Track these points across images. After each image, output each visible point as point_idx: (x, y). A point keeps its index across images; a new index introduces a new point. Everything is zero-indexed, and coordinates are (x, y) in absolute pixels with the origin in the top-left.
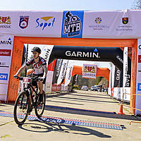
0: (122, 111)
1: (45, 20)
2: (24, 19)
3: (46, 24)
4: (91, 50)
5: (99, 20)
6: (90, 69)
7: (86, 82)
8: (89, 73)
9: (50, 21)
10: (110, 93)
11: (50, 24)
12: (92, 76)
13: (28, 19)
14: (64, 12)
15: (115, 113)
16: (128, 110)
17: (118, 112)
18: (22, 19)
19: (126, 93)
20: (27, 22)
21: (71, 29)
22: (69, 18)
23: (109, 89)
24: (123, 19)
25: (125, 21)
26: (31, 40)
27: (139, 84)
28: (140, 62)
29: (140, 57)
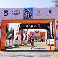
0: (51, 49)
1: (16, 12)
5: (39, 11)
7: (36, 38)
8: (37, 34)
9: (18, 12)
10: (46, 42)
12: (38, 35)
14: (24, 8)
15: (48, 50)
16: (53, 48)
17: (49, 49)
19: (52, 41)
20: (8, 13)
22: (26, 11)
24: (49, 11)
27: (57, 37)
28: (57, 28)
29: (57, 26)
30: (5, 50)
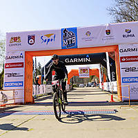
0: (112, 99)
1: (48, 37)
2: (31, 37)
3: (49, 40)
4: (84, 56)
5: (88, 33)
6: (84, 70)
7: (82, 81)
10: (101, 87)
11: (52, 40)
12: (86, 76)
13: (34, 37)
15: (107, 102)
16: (117, 98)
17: (110, 100)
18: (30, 38)
19: (114, 86)
20: (34, 40)
21: (68, 42)
22: (66, 34)
23: (100, 84)
24: (106, 31)
25: (108, 32)
26: (38, 53)
27: (123, 78)
28: (122, 61)
29: (122, 58)
30: (32, 103)
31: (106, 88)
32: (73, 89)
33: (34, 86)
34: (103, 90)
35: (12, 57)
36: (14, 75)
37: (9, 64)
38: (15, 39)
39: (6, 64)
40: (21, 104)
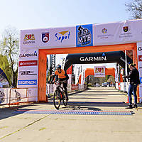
1: (63, 34)
2: (45, 35)
3: (63, 37)
6: (100, 70)
8: (100, 73)
11: (66, 37)
12: (102, 75)
13: (48, 34)
15: (124, 102)
18: (44, 35)
20: (48, 37)
22: (81, 31)
24: (124, 28)
25: (126, 29)
26: (52, 51)
27: (141, 78)
28: (140, 60)
29: (140, 56)
31: (122, 89)
32: (87, 89)
33: (48, 85)
34: (119, 90)
35: (26, 55)
36: (28, 73)
37: (22, 62)
38: (29, 37)
39: (20, 62)
40: (35, 102)
